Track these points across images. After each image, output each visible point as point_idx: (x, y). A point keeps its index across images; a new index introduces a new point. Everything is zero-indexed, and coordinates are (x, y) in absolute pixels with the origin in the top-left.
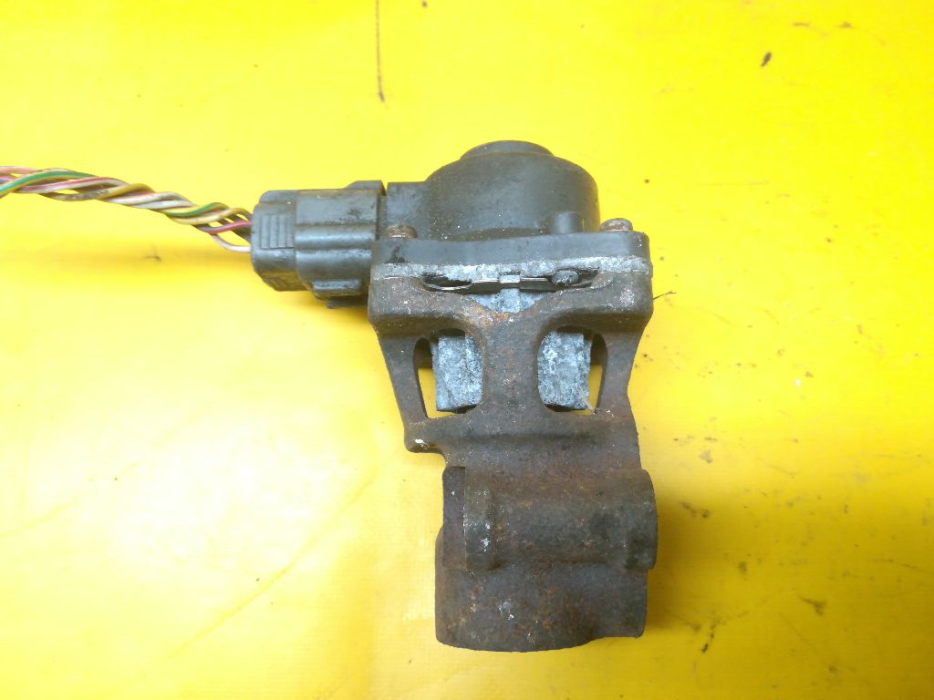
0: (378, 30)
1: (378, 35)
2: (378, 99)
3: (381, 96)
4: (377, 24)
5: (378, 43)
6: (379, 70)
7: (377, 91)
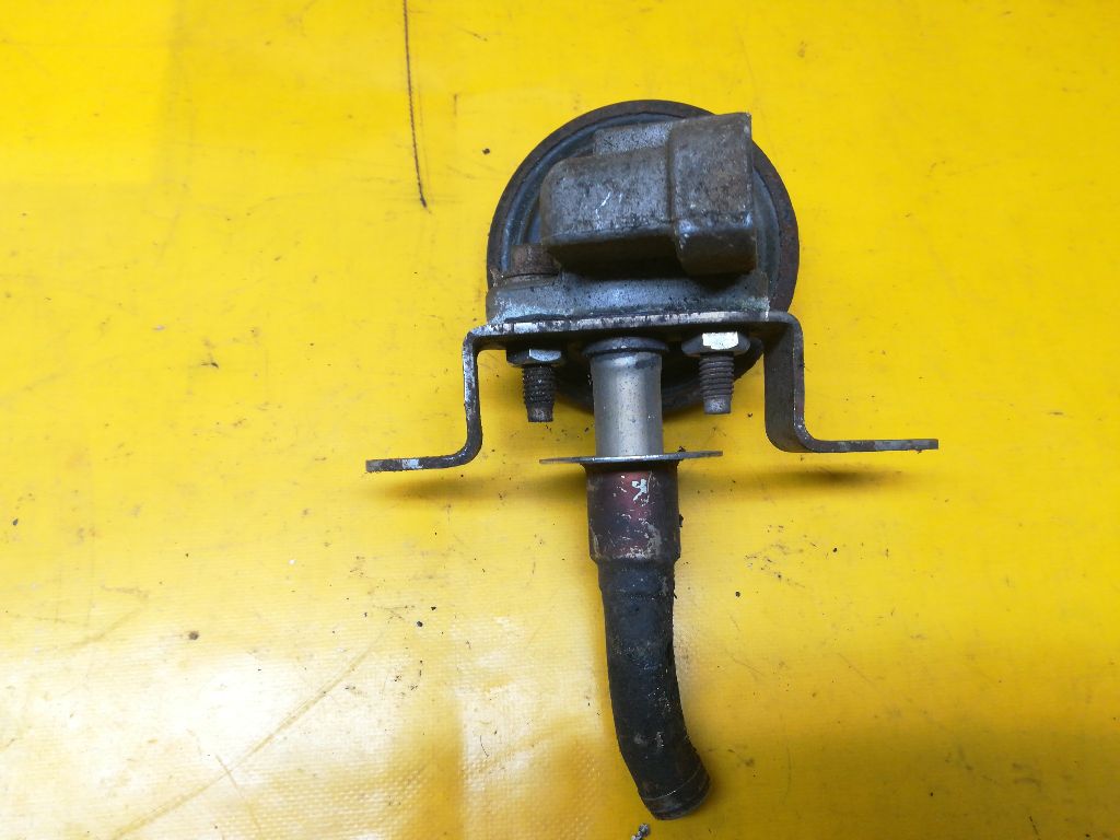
0: (414, 140)
1: (415, 146)
2: (422, 206)
3: (424, 204)
4: (414, 134)
5: (416, 151)
6: (419, 178)
7: (419, 196)
